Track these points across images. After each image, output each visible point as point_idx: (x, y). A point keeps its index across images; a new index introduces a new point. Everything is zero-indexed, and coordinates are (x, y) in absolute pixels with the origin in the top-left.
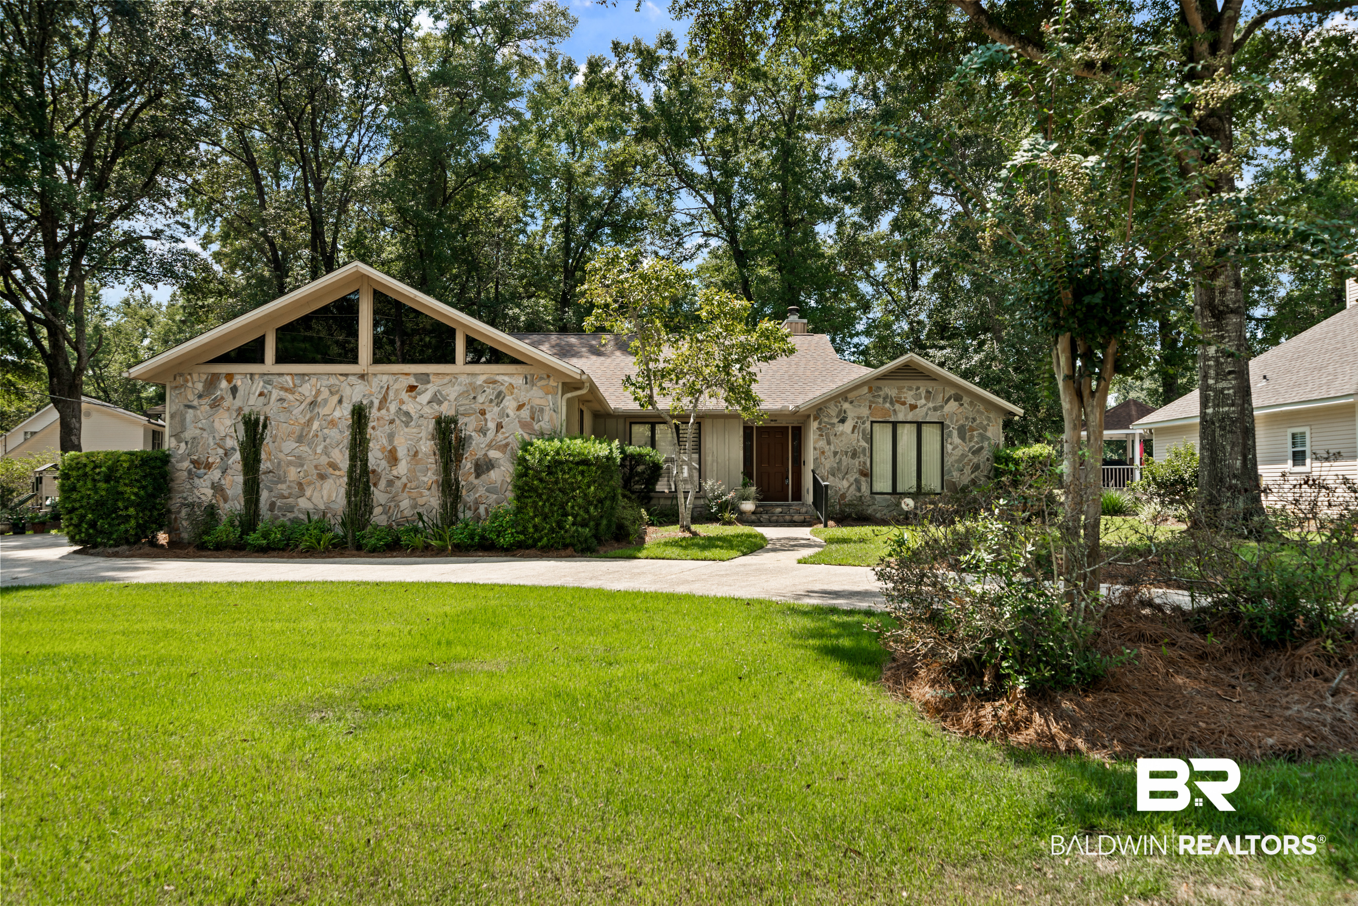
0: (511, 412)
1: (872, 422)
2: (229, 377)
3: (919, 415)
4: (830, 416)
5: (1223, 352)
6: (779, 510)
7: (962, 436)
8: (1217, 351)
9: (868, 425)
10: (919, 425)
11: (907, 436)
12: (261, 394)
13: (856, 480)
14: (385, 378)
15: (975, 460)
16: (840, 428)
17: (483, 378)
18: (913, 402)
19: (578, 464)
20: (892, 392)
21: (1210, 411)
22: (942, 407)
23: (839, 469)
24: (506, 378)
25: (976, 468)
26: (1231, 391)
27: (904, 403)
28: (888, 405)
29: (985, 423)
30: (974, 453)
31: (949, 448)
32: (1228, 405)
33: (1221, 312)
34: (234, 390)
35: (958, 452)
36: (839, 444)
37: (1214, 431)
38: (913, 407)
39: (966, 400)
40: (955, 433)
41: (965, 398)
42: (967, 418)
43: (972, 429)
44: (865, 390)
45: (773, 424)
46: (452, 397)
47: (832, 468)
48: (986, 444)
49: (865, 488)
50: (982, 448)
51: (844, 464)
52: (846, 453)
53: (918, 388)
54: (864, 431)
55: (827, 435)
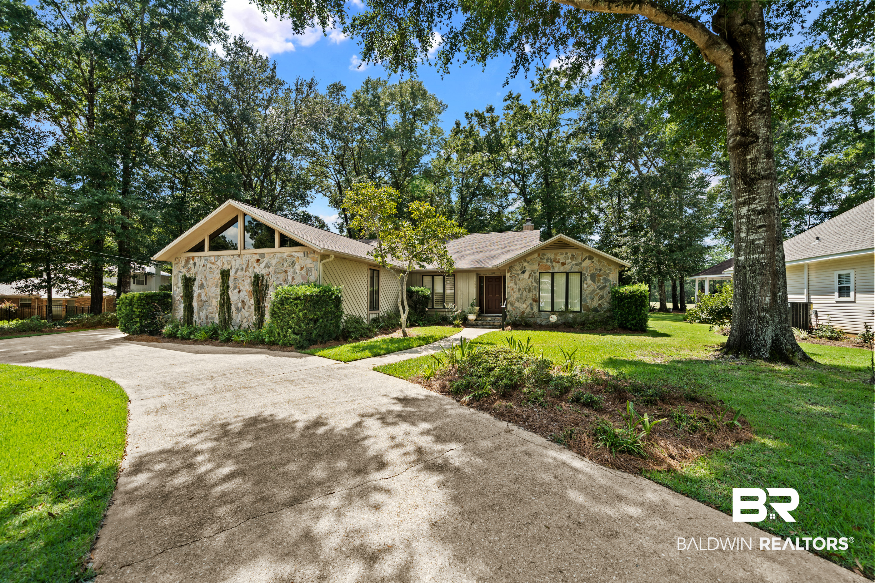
0: (298, 271)
1: (540, 273)
2: (193, 258)
3: (567, 268)
4: (516, 270)
5: (754, 210)
6: (489, 319)
7: (593, 279)
8: (748, 211)
9: (537, 274)
10: (567, 274)
11: (560, 280)
12: (204, 266)
13: (530, 304)
14: (248, 256)
15: (601, 293)
16: (522, 276)
17: (286, 254)
18: (564, 261)
19: (295, 299)
20: (552, 256)
21: (742, 258)
22: (581, 263)
23: (521, 298)
24: (296, 254)
25: (602, 297)
26: (761, 242)
27: (558, 262)
28: (549, 263)
29: (608, 272)
30: (600, 289)
31: (585, 286)
32: (758, 253)
33: (753, 180)
34: (195, 264)
35: (591, 289)
36: (522, 285)
37: (745, 274)
38: (564, 264)
39: (595, 259)
40: (589, 278)
41: (595, 258)
42: (596, 269)
43: (599, 276)
44: (536, 255)
45: (493, 275)
46: (273, 265)
47: (517, 298)
48: (608, 284)
49: (535, 309)
50: (605, 286)
51: (524, 295)
52: (525, 290)
53: (567, 254)
54: (535, 278)
55: (515, 280)
